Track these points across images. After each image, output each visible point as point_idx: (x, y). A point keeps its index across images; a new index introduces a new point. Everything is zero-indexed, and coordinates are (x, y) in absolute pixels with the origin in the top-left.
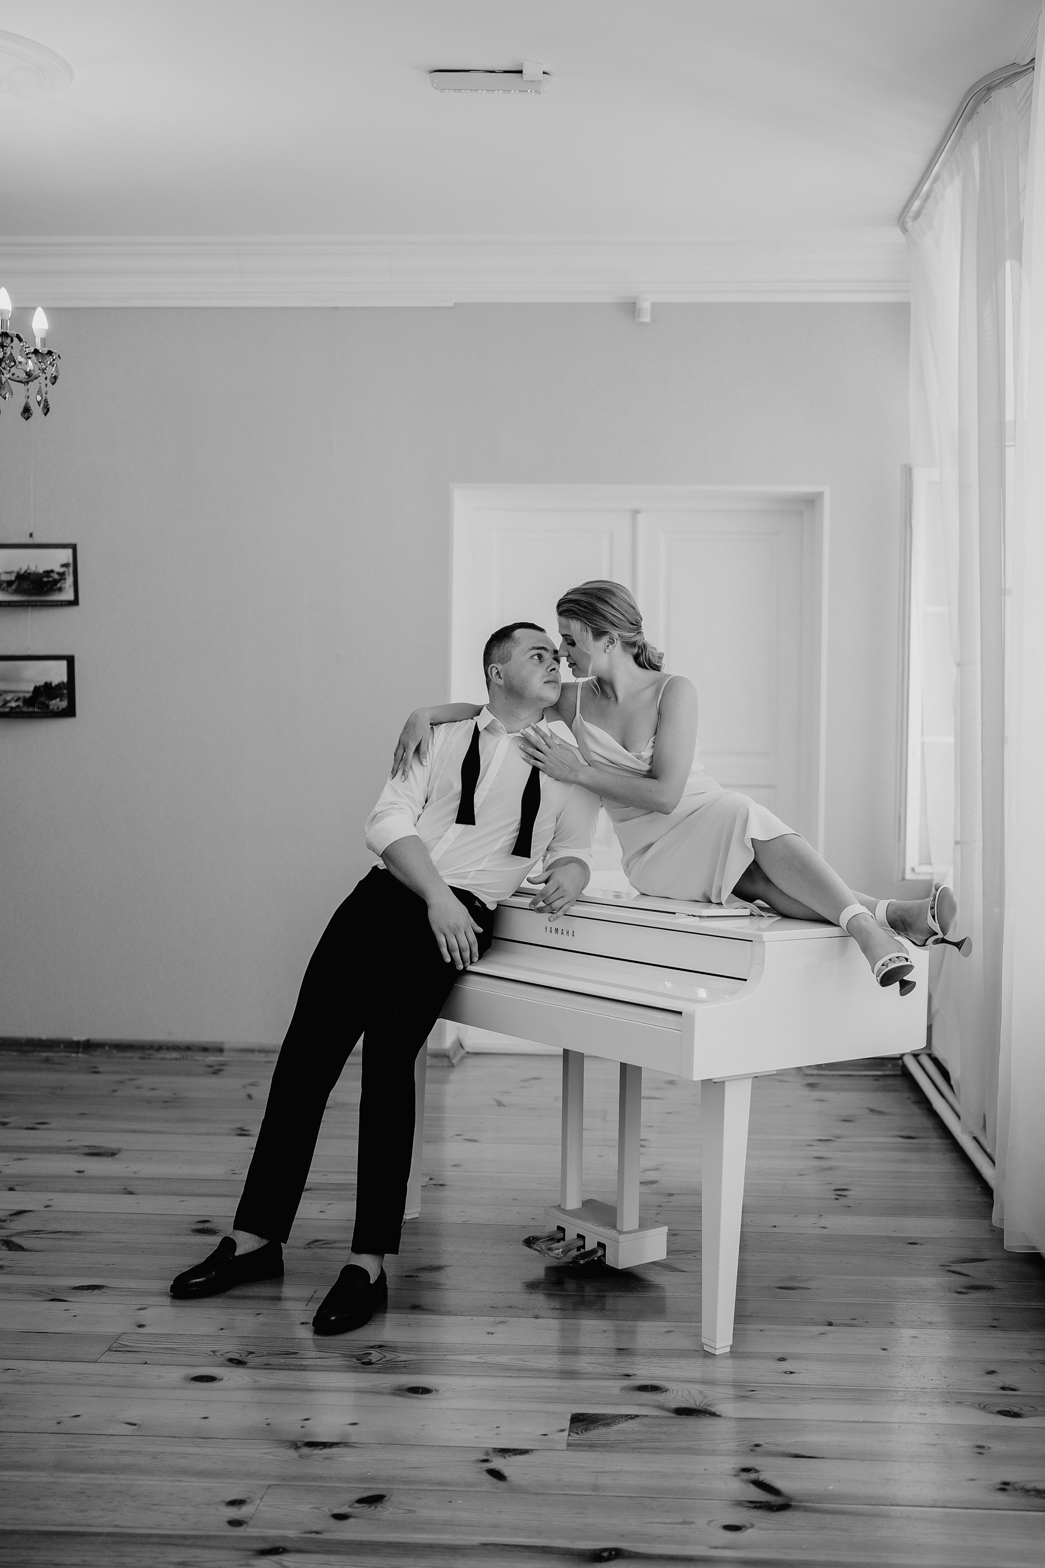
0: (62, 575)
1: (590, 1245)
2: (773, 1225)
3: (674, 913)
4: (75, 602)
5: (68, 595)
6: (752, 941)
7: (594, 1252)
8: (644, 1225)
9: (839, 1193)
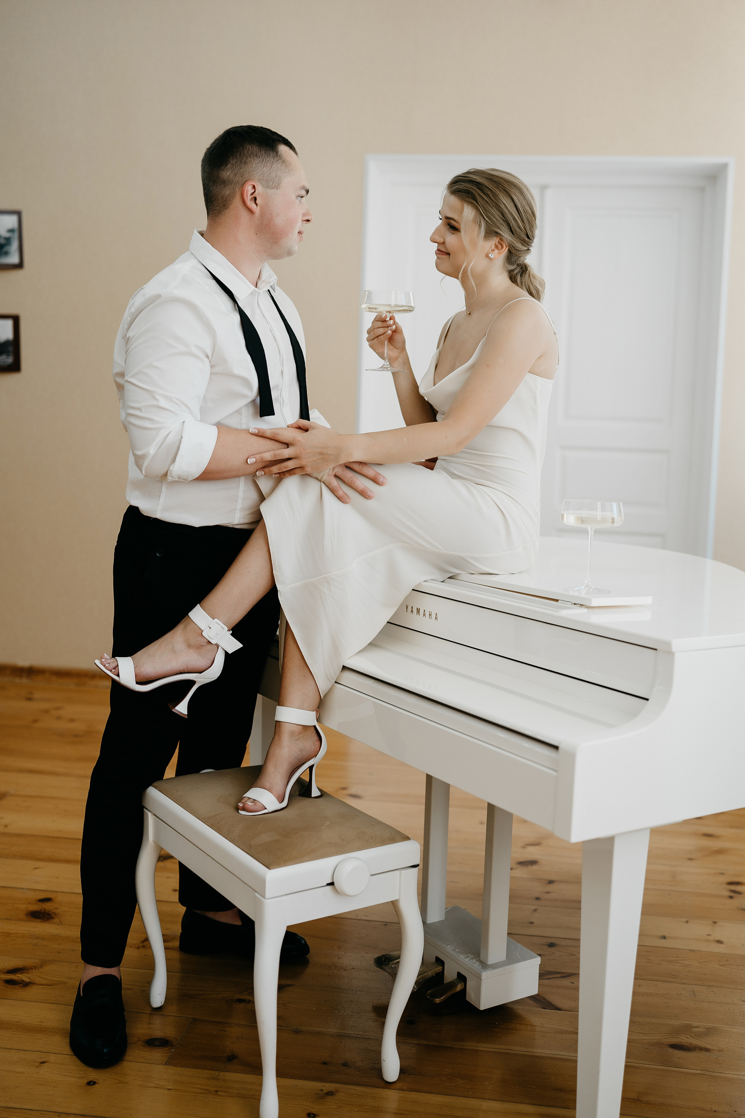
0: (8, 241)
1: (450, 975)
2: (663, 934)
3: (557, 601)
4: (20, 266)
5: (14, 259)
6: (656, 650)
7: (452, 985)
8: (511, 959)
9: (733, 887)
